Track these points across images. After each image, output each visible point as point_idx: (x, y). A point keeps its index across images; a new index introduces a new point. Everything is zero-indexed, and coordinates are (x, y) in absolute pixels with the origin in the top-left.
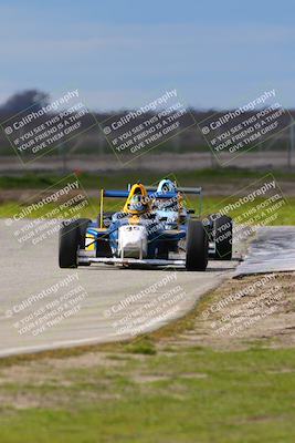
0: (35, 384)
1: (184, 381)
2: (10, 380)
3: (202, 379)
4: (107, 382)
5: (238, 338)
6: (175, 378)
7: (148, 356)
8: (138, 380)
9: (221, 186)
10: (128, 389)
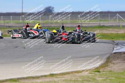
0: (72, 79)
1: (109, 79)
2: (66, 79)
3: (114, 79)
4: (90, 79)
5: (120, 69)
6: (107, 78)
7: (99, 73)
8: (98, 79)
9: (103, 30)
10: (96, 81)
